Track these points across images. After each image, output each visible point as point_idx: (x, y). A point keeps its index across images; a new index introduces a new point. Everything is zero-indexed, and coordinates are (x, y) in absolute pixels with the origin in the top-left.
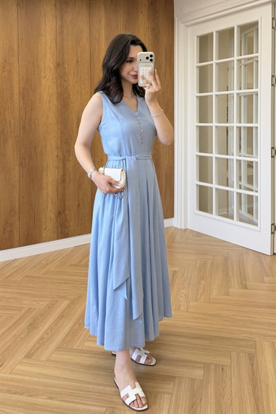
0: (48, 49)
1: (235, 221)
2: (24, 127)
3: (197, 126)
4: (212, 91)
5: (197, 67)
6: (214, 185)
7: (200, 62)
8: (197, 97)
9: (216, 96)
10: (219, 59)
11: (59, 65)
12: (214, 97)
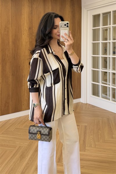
0: (25, 21)
1: (111, 101)
2: (14, 57)
3: (92, 56)
4: (100, 41)
5: (92, 29)
6: (100, 84)
7: (94, 27)
8: (92, 43)
9: (101, 43)
10: (103, 26)
11: (30, 28)
12: (100, 43)
